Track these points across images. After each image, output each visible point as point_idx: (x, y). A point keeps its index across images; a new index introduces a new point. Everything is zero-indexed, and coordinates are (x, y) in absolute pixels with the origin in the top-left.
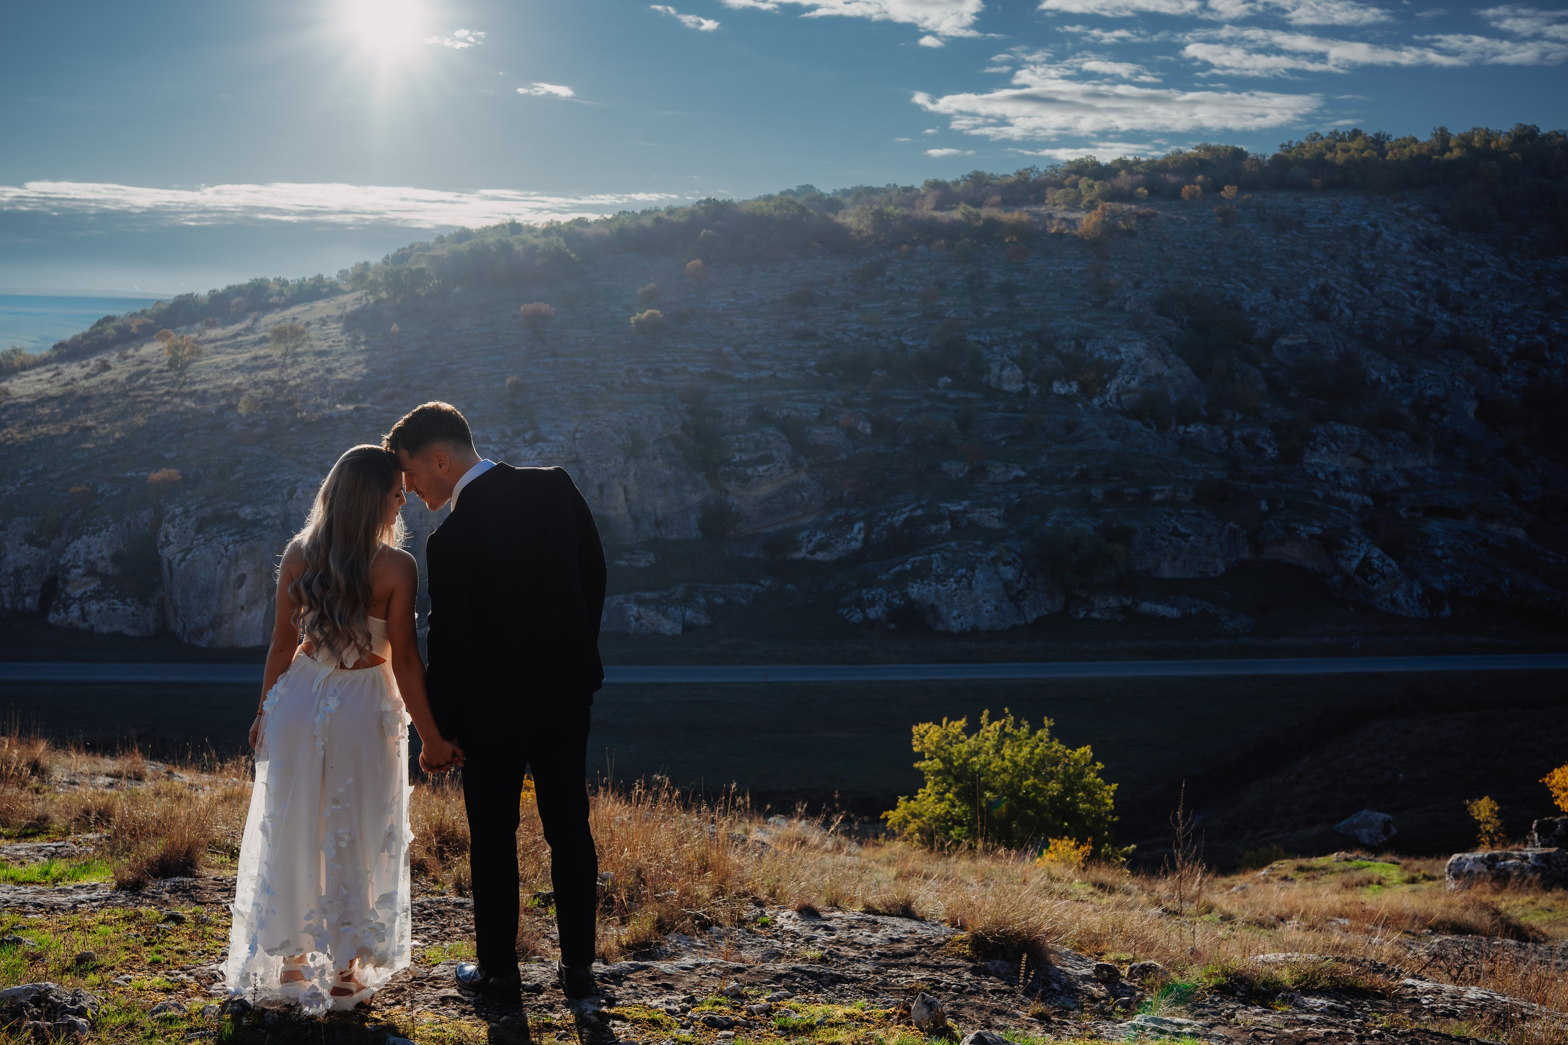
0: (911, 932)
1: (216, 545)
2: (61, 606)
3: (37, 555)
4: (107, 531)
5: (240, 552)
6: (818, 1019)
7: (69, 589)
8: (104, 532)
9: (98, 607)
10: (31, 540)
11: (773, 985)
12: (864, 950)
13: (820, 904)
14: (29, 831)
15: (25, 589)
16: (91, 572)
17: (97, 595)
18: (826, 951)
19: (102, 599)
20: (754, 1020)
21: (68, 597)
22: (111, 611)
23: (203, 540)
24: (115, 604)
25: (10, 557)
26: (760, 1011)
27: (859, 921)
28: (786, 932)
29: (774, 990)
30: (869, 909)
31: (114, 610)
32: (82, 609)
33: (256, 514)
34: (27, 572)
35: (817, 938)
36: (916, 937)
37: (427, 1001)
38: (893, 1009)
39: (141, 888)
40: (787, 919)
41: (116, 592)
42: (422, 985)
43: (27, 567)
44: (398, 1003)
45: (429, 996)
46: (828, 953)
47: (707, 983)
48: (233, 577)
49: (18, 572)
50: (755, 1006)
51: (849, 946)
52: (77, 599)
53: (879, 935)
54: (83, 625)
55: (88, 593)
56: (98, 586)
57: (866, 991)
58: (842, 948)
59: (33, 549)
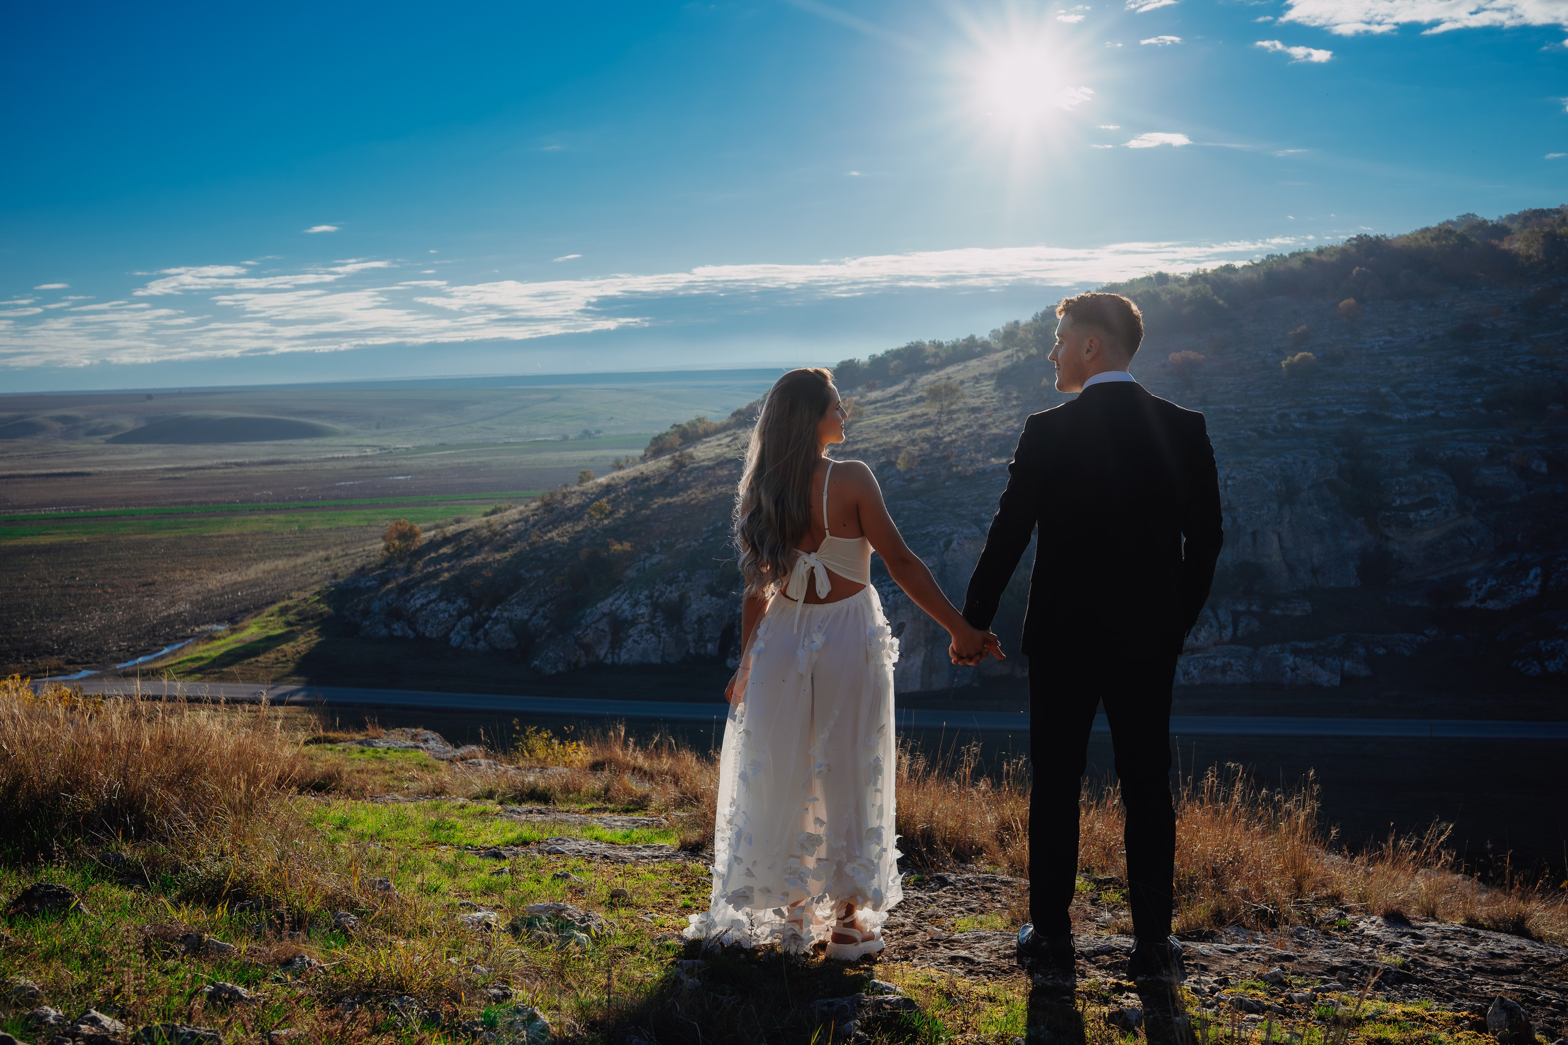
0: (1518, 949)
3: (717, 605)
5: (900, 602)
6: (1368, 1014)
10: (712, 590)
11: (1325, 977)
12: (1457, 962)
13: (1413, 912)
14: (631, 807)
15: (707, 636)
18: (1410, 959)
20: (1292, 1008)
25: (694, 607)
26: (1301, 1000)
27: (1456, 932)
28: (1368, 936)
29: (1324, 982)
30: (1471, 922)
34: (708, 620)
35: (1401, 945)
36: (1525, 954)
37: (934, 959)
38: (1465, 1013)
39: (701, 850)
40: (1373, 926)
42: (937, 946)
43: (708, 616)
44: (906, 959)
45: (939, 955)
46: (1411, 961)
47: (1247, 967)
49: (700, 621)
50: (1296, 995)
51: (1439, 956)
53: (1477, 948)
57: (1438, 994)
58: (1430, 958)
59: (714, 599)
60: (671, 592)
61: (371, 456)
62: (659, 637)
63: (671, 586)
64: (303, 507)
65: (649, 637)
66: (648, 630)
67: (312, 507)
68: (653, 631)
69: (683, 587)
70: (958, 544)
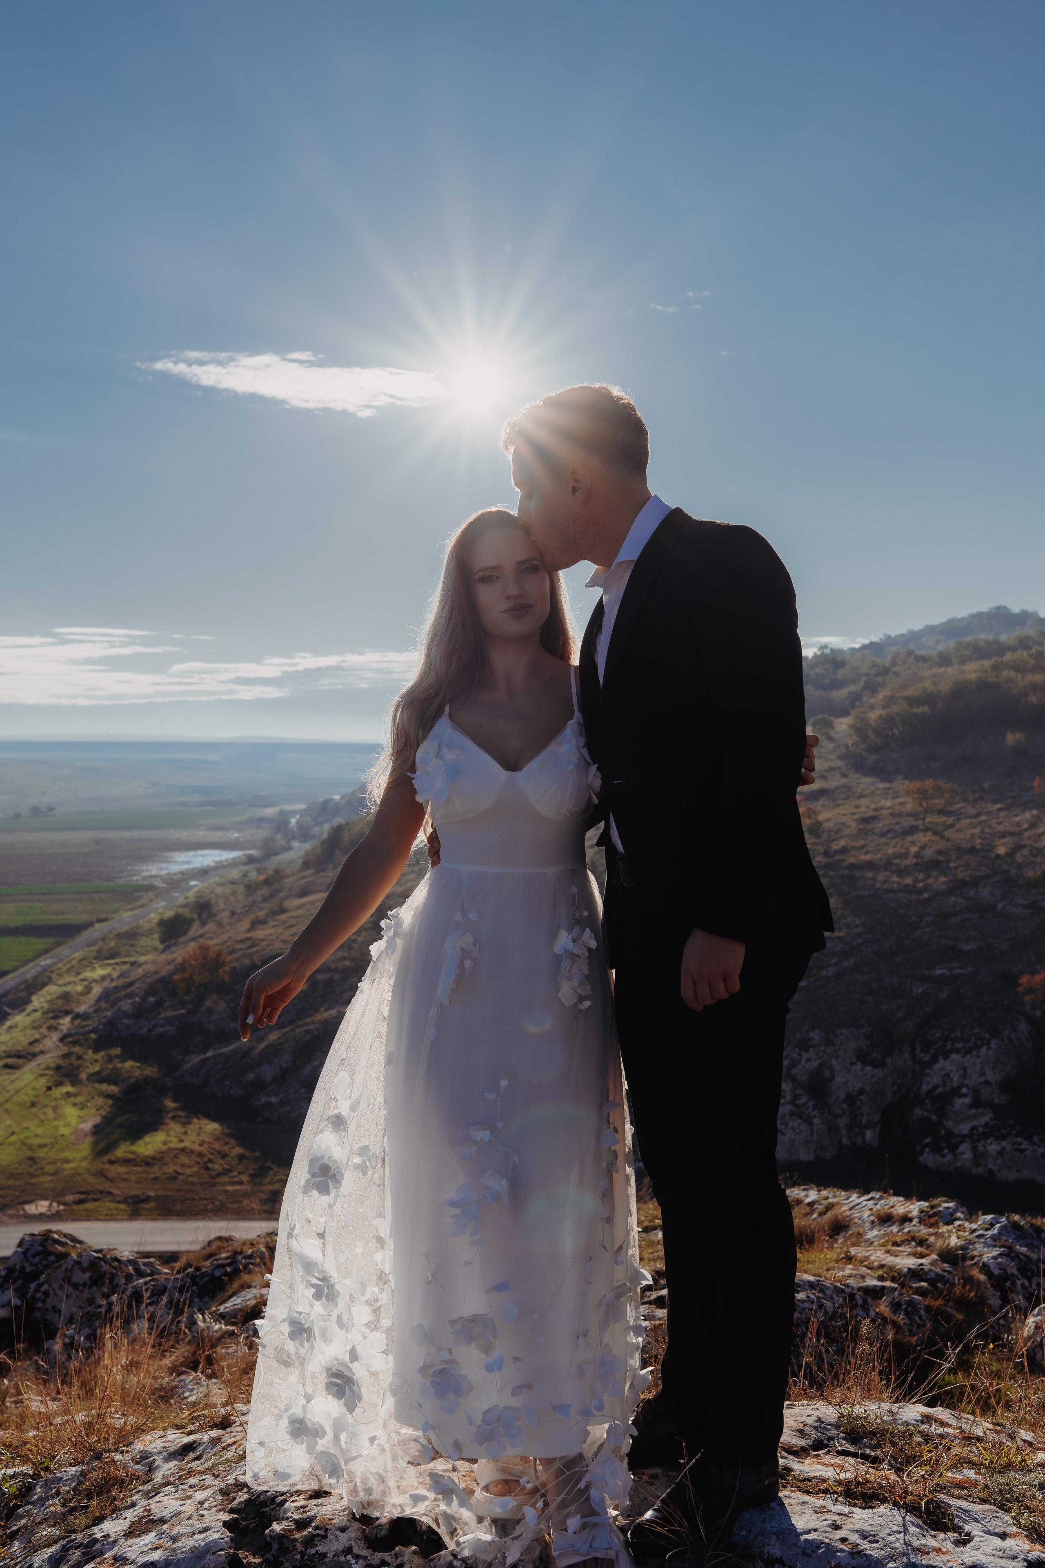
2: (943, 1145)
3: (873, 1076)
4: (989, 1049)
7: (949, 1124)
8: (984, 1050)
9: (998, 1148)
10: (863, 1057)
15: (864, 1119)
16: (977, 1103)
17: (992, 1132)
19: (1003, 1138)
21: (950, 1134)
22: (1017, 1154)
24: (1021, 1144)
25: (839, 1079)
31: (1022, 1151)
32: (974, 1149)
34: (863, 1097)
41: (1018, 1128)
43: (861, 1092)
49: (851, 1099)
52: (965, 1136)
54: (981, 1170)
55: (981, 1129)
56: (991, 1120)
59: (868, 1069)
60: (809, 1060)
62: (811, 1124)
63: (807, 1051)
65: (795, 1125)
66: (792, 1114)
68: (800, 1116)
69: (824, 1052)
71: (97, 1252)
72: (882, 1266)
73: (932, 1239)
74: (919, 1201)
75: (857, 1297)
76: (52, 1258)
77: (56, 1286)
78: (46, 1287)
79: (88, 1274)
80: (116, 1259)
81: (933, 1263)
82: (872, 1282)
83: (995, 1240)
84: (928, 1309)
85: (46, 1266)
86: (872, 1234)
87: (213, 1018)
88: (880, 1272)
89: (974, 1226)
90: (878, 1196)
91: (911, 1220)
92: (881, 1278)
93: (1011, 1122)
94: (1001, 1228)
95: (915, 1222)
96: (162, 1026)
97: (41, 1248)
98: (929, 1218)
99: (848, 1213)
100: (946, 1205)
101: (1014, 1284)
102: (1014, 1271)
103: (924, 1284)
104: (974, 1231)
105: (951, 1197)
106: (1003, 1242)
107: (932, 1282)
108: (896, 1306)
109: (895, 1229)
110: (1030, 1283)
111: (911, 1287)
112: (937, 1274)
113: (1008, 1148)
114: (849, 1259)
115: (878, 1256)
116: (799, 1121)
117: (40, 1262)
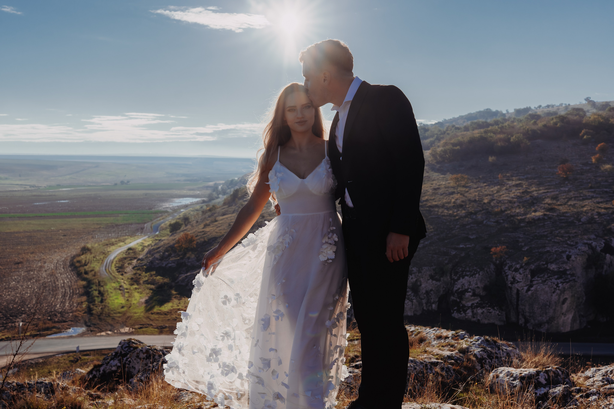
1: (549, 283)
2: (461, 310)
3: (436, 284)
4: (479, 275)
5: (566, 287)
7: (464, 302)
8: (477, 275)
9: (482, 311)
10: (432, 277)
15: (432, 300)
16: (474, 295)
17: (479, 305)
19: (483, 307)
21: (464, 306)
22: (489, 314)
23: (540, 281)
24: (490, 310)
25: (423, 286)
31: (490, 313)
32: (473, 312)
33: (559, 268)
34: (432, 292)
41: (489, 304)
43: (431, 290)
48: (562, 299)
49: (427, 293)
52: (469, 307)
54: (474, 319)
55: (475, 304)
56: (479, 301)
59: (434, 282)
60: (412, 278)
61: (29, 190)
62: (412, 302)
64: (36, 216)
67: (41, 216)
69: (418, 276)
70: (575, 257)
71: (148, 346)
72: (438, 354)
73: (456, 345)
74: (452, 331)
75: (428, 366)
76: (132, 349)
77: (133, 359)
78: (130, 359)
79: (145, 355)
80: (155, 349)
81: (456, 353)
82: (434, 360)
83: (479, 345)
84: (454, 370)
85: (130, 352)
86: (434, 343)
87: (190, 260)
88: (437, 357)
89: (472, 340)
90: (436, 329)
91: (448, 338)
92: (437, 359)
93: (487, 302)
94: (481, 341)
95: (450, 338)
96: (171, 263)
97: (127, 345)
98: (455, 337)
99: (425, 335)
100: (462, 332)
101: (486, 361)
102: (486, 357)
103: (453, 361)
104: (471, 342)
105: (463, 330)
106: (482, 346)
107: (456, 360)
108: (442, 369)
109: (442, 341)
110: (492, 361)
111: (448, 362)
112: (458, 358)
113: (485, 311)
114: (426, 352)
115: (436, 351)
116: (408, 301)
117: (127, 350)
